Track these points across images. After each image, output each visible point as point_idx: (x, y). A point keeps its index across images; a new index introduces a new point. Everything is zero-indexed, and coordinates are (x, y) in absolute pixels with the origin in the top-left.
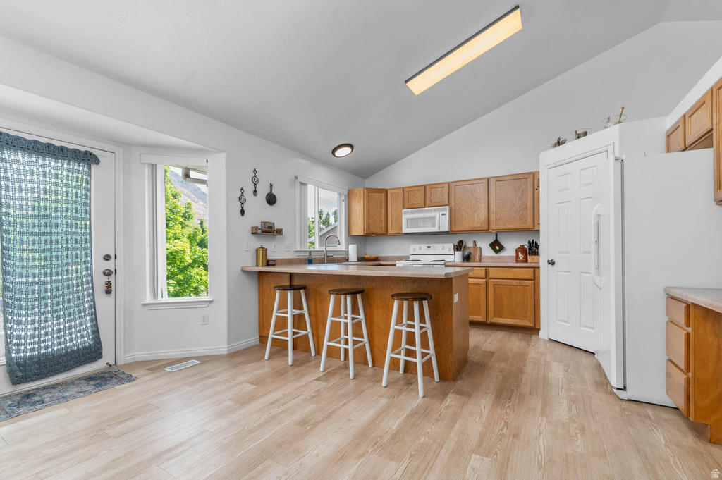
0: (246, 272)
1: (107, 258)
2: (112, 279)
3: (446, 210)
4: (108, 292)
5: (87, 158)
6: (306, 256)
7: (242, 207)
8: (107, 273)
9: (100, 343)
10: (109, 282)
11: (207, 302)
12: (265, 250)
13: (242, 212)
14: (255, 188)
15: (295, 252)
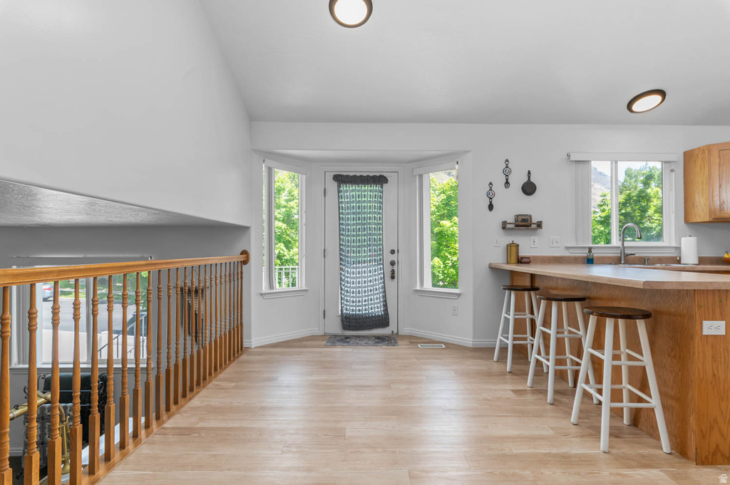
0: (494, 269)
1: (393, 252)
2: (395, 268)
4: (393, 277)
5: (380, 180)
6: (584, 253)
7: (491, 202)
8: (393, 263)
9: (388, 314)
10: (393, 270)
11: (457, 294)
12: (516, 246)
13: (491, 207)
14: (507, 180)
15: (567, 248)
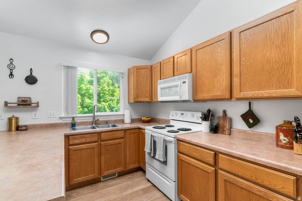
3: (188, 78)
12: (17, 119)
14: (11, 72)
15: (61, 118)
